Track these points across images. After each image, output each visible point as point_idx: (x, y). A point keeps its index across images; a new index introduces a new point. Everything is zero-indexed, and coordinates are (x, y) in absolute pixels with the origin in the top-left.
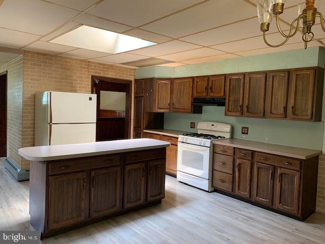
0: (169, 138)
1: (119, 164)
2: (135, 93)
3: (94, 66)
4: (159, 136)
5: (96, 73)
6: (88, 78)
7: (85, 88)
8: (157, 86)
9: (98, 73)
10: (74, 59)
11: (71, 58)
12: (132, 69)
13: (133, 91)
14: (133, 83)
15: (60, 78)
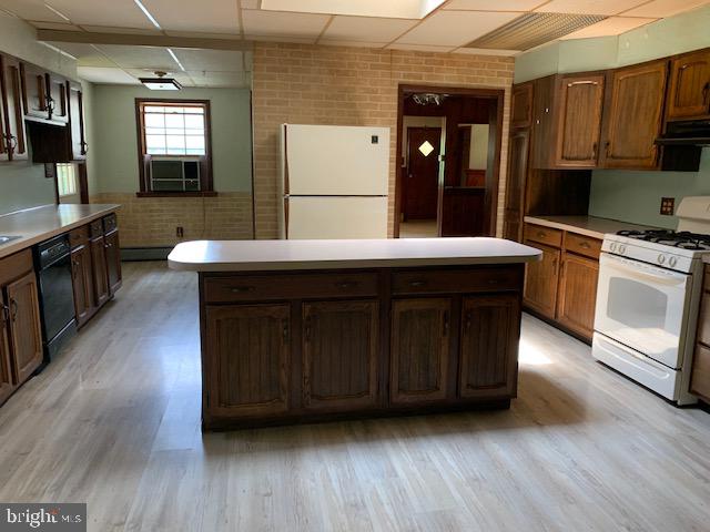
0: (583, 240)
1: (375, 294)
2: (513, 121)
3: (406, 61)
4: (559, 234)
5: (409, 76)
6: (389, 92)
7: (382, 115)
8: (564, 94)
9: (415, 77)
10: (357, 49)
11: (349, 48)
12: (504, 59)
13: (506, 116)
14: (508, 95)
15: (327, 97)
